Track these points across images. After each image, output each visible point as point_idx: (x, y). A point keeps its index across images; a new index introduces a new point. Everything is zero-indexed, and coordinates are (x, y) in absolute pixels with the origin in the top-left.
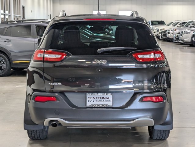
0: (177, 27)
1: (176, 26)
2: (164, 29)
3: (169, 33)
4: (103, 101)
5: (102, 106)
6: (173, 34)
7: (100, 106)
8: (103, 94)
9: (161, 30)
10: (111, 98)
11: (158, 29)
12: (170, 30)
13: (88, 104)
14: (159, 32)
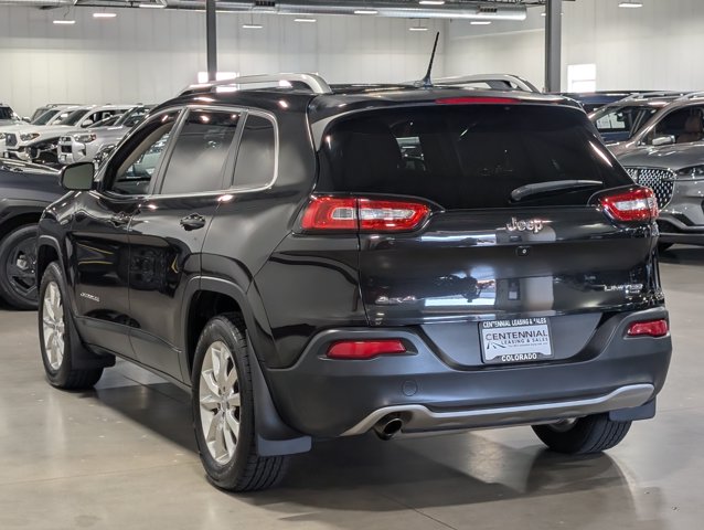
0: (83, 127)
1: (78, 124)
2: (36, 135)
3: (68, 149)
4: (525, 341)
5: (526, 357)
6: (84, 152)
7: (521, 358)
8: (525, 322)
9: (23, 137)
10: (547, 333)
11: (13, 136)
12: (73, 139)
13: (489, 356)
14: (17, 147)
